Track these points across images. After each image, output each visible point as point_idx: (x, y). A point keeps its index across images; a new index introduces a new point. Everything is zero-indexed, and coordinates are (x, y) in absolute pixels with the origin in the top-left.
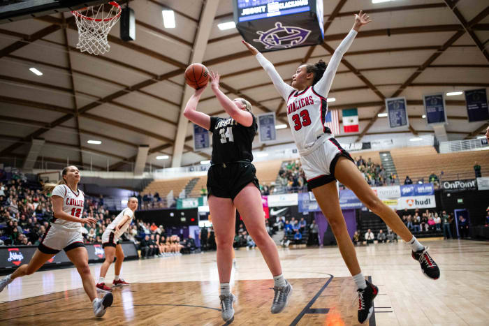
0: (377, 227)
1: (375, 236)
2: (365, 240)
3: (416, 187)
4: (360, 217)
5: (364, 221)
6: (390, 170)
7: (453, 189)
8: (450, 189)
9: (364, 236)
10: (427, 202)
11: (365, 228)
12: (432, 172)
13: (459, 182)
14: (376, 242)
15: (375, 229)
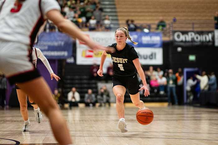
0: (85, 86)
1: (82, 97)
2: (67, 102)
3: (140, 37)
4: (63, 70)
5: (69, 77)
6: (108, 10)
7: (186, 42)
8: (182, 41)
9: (67, 97)
10: (152, 56)
11: (68, 86)
12: (161, 18)
13: (193, 34)
14: (81, 105)
15: (81, 88)
